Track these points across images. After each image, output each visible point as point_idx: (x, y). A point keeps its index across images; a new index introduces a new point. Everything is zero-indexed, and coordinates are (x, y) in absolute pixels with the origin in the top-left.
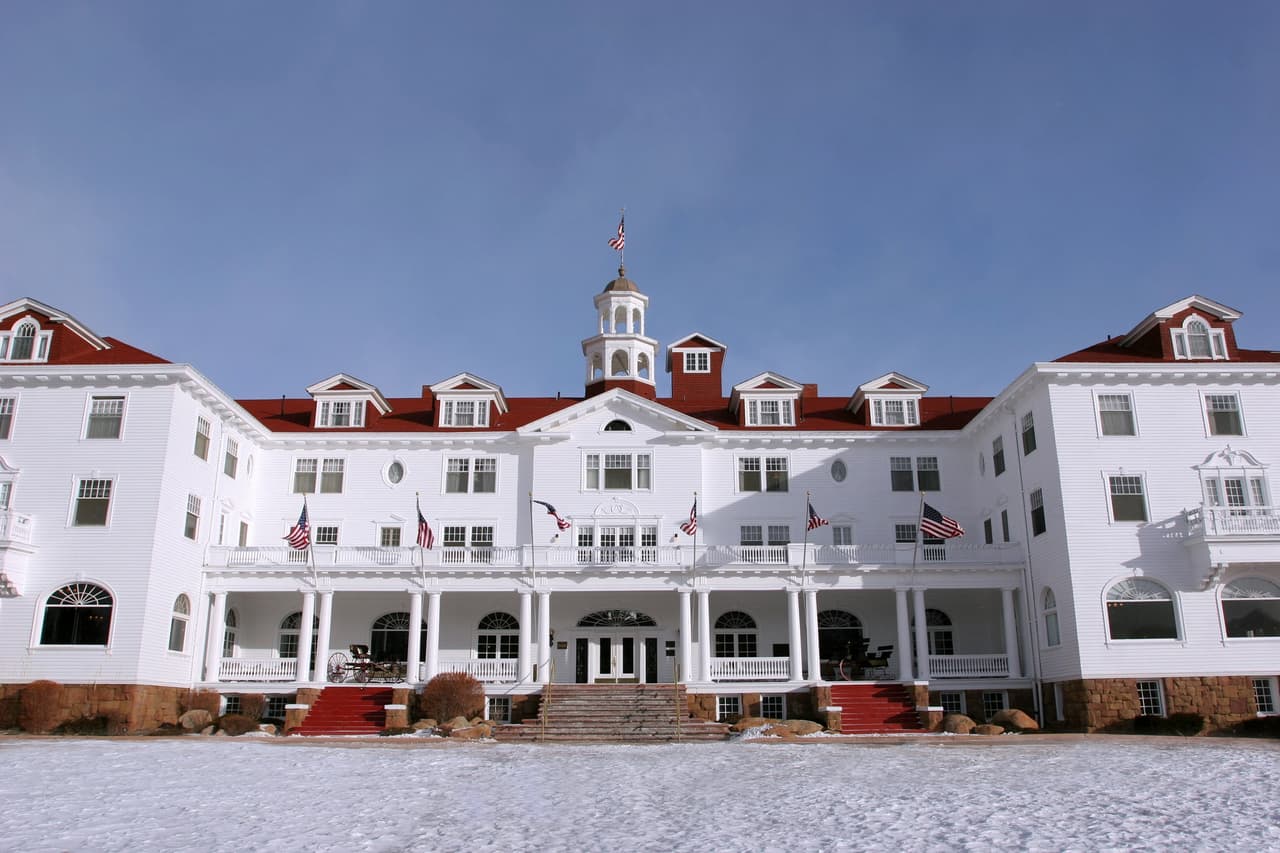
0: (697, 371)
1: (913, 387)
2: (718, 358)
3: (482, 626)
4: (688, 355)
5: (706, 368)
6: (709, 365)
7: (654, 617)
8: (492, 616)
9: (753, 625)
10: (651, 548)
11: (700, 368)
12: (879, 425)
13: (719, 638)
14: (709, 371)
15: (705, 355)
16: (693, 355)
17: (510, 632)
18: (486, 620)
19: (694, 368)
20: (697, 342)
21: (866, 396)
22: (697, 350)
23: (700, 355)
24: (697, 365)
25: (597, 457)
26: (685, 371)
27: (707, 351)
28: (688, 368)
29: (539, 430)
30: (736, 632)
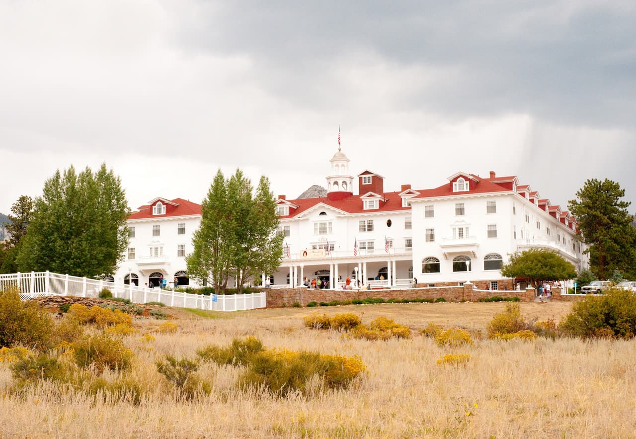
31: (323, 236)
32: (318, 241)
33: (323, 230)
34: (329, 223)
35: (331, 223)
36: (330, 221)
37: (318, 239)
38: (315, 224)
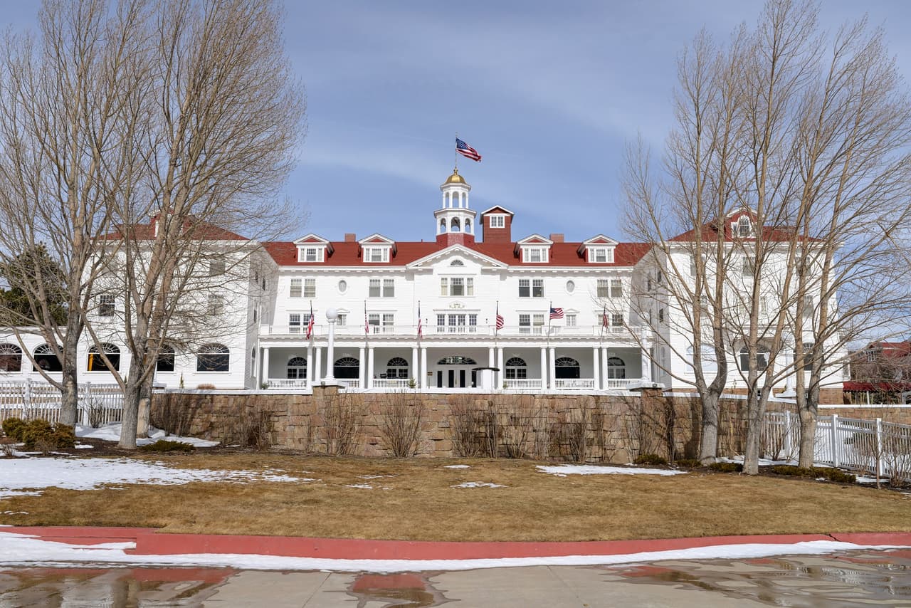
0: (497, 227)
1: (610, 242)
2: (510, 219)
3: (389, 364)
4: (492, 218)
5: (502, 225)
6: (504, 223)
7: (476, 360)
8: (394, 359)
9: (525, 365)
10: (474, 327)
11: (499, 225)
12: (592, 262)
13: (508, 370)
15: (502, 218)
16: (495, 218)
17: (403, 367)
18: (391, 361)
19: (495, 225)
20: (498, 210)
21: (586, 247)
22: (497, 215)
23: (499, 218)
24: (497, 223)
25: (446, 279)
26: (491, 227)
27: (503, 215)
29: (417, 266)
30: (516, 368)
31: (457, 299)
32: (448, 308)
33: (457, 289)
34: (468, 279)
35: (472, 279)
36: (470, 277)
37: (448, 304)
38: (442, 279)
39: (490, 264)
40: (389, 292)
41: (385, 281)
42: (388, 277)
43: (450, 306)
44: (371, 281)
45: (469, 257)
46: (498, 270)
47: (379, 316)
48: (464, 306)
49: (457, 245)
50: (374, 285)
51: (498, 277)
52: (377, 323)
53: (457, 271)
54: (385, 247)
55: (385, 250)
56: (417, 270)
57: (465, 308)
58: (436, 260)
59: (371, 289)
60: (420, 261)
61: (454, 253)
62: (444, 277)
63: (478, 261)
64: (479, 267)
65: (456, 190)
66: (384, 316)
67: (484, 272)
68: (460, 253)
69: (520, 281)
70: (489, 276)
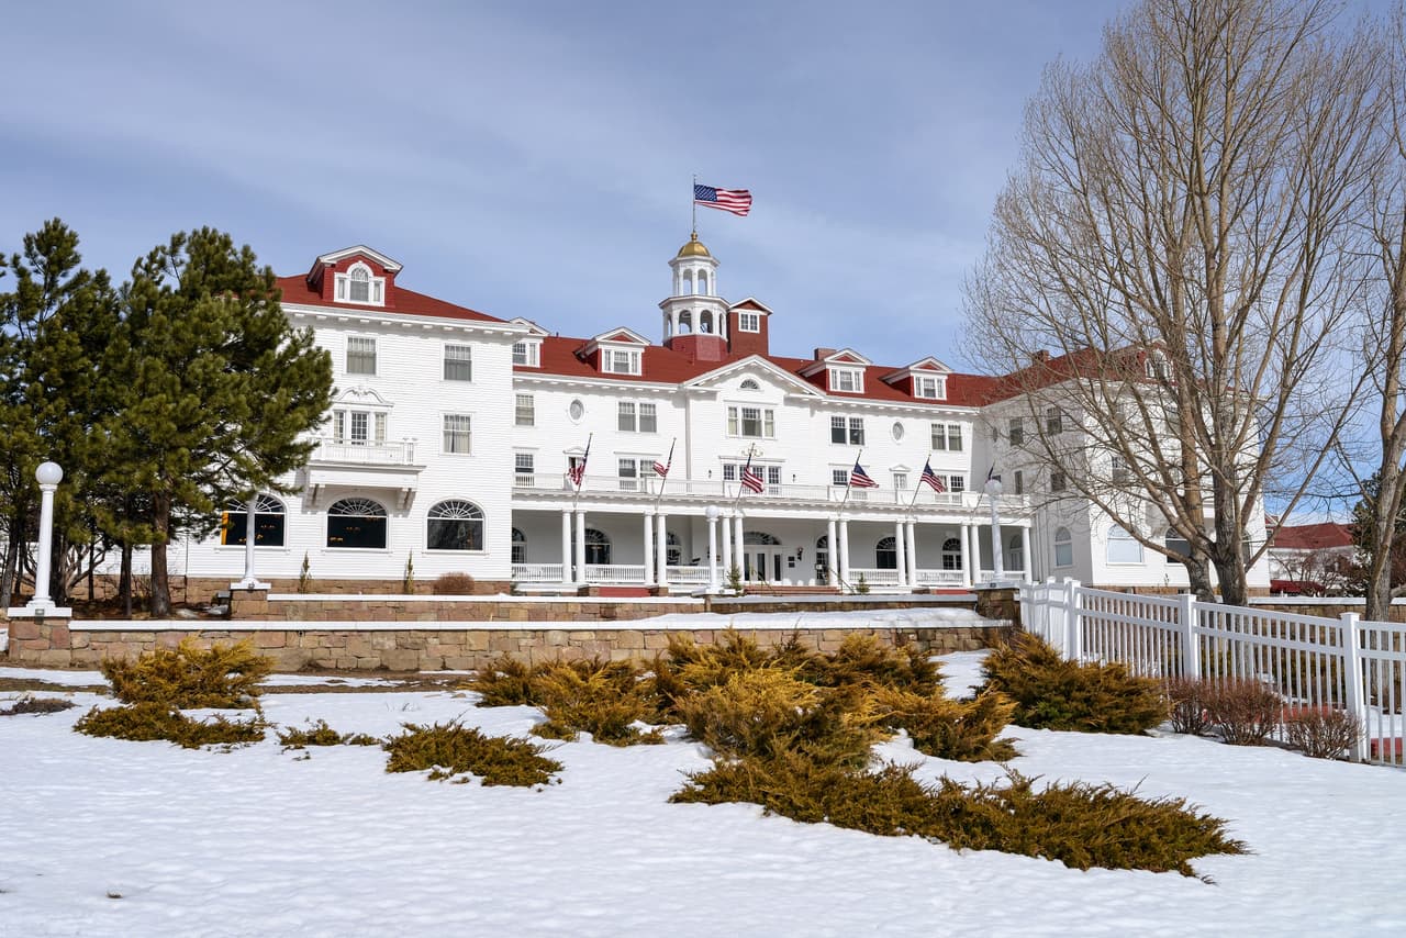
0: (749, 330)
1: (941, 369)
2: (766, 320)
4: (743, 316)
5: (756, 329)
6: (758, 326)
7: (779, 538)
10: (775, 486)
11: (752, 328)
12: (920, 397)
14: (758, 332)
15: (756, 317)
16: (747, 316)
19: (747, 328)
20: (751, 304)
22: (750, 312)
24: (749, 325)
25: (735, 409)
26: (740, 330)
27: (758, 313)
28: (743, 327)
39: (799, 390)
40: (649, 424)
41: (641, 405)
42: (647, 400)
43: (743, 452)
44: (620, 404)
45: (771, 378)
46: (811, 400)
47: (633, 462)
48: (762, 453)
49: (755, 356)
50: (628, 411)
51: (807, 410)
52: (632, 473)
53: (750, 398)
54: (635, 350)
55: (635, 355)
56: (695, 391)
57: (764, 456)
58: (723, 378)
59: (621, 417)
60: (701, 379)
61: (748, 368)
62: (733, 405)
63: (783, 384)
64: (781, 393)
65: (702, 267)
66: (642, 462)
67: (789, 401)
68: (757, 370)
69: (833, 419)
70: (795, 409)
